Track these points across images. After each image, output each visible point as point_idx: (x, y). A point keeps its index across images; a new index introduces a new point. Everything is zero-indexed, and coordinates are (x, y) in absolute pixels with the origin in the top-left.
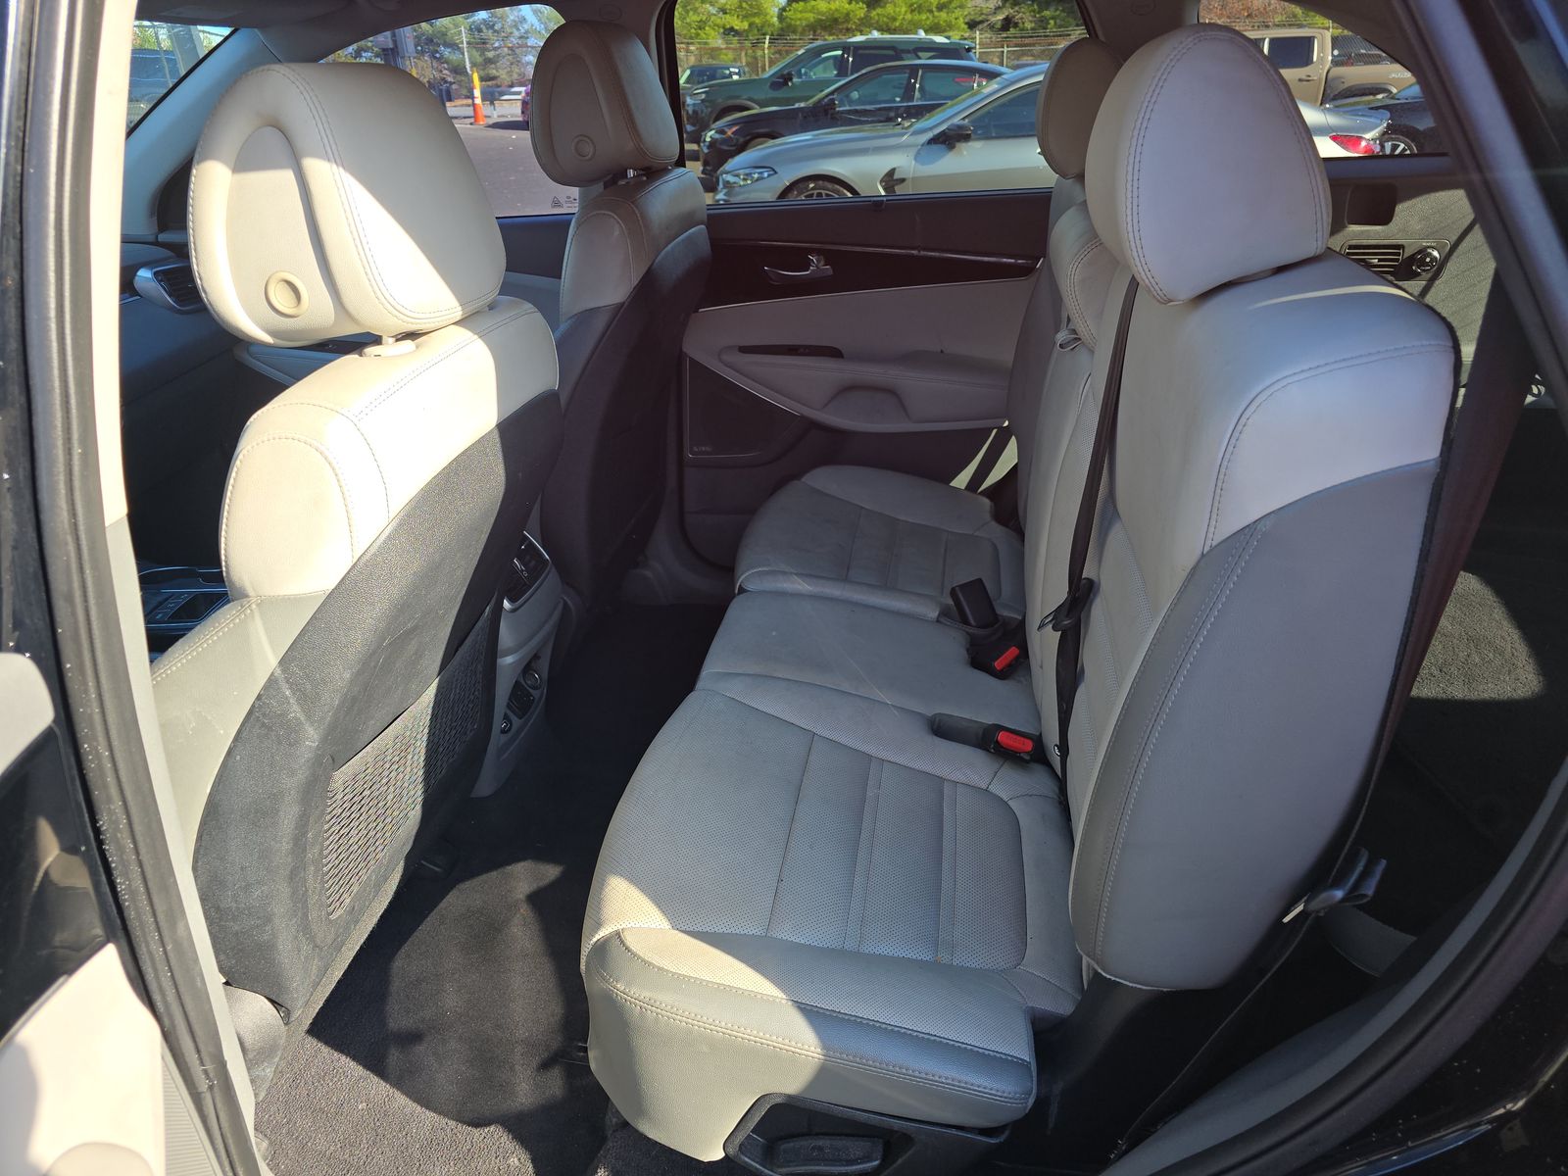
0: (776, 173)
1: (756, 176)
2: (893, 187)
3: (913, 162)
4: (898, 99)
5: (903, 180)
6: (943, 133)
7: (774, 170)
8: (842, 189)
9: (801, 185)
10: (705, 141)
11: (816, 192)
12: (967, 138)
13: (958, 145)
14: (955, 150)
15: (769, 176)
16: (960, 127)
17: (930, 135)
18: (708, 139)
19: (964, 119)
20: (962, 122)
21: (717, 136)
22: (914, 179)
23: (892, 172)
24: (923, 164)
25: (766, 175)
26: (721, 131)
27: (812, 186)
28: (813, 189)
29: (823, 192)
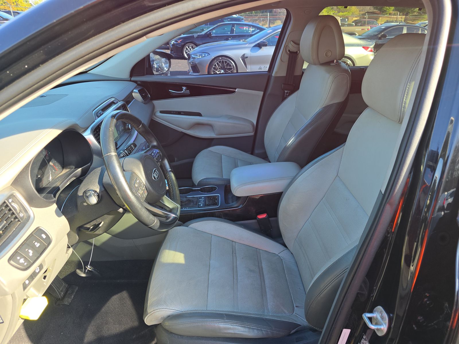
0: (210, 54)
1: (203, 55)
2: (244, 59)
3: (250, 52)
4: (229, 33)
5: (247, 57)
6: (258, 44)
7: (209, 53)
8: (229, 59)
9: (217, 58)
10: (171, 44)
11: (222, 60)
12: (266, 45)
13: (262, 47)
14: (262, 49)
15: (207, 55)
16: (264, 42)
17: (254, 44)
18: (172, 43)
19: (264, 40)
20: (263, 41)
21: (175, 43)
22: (250, 57)
23: (244, 55)
24: (252, 52)
25: (206, 55)
26: (176, 41)
27: (221, 58)
28: (221, 59)
29: (224, 60)
